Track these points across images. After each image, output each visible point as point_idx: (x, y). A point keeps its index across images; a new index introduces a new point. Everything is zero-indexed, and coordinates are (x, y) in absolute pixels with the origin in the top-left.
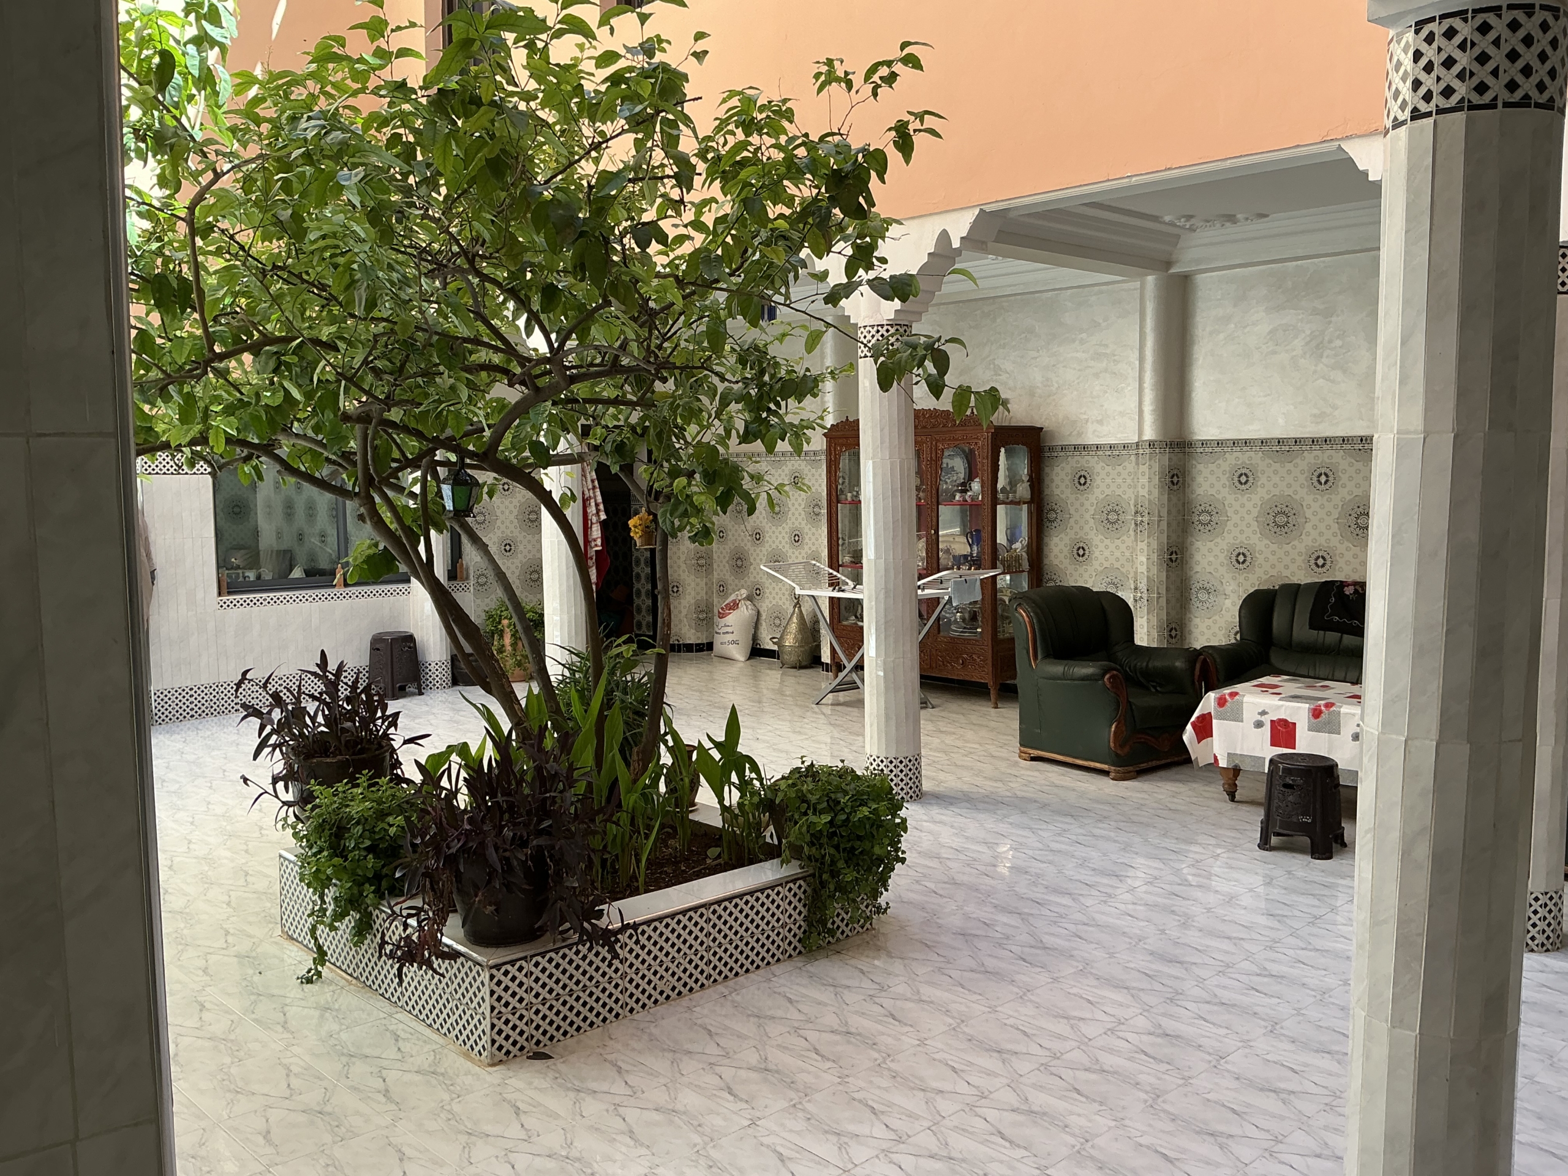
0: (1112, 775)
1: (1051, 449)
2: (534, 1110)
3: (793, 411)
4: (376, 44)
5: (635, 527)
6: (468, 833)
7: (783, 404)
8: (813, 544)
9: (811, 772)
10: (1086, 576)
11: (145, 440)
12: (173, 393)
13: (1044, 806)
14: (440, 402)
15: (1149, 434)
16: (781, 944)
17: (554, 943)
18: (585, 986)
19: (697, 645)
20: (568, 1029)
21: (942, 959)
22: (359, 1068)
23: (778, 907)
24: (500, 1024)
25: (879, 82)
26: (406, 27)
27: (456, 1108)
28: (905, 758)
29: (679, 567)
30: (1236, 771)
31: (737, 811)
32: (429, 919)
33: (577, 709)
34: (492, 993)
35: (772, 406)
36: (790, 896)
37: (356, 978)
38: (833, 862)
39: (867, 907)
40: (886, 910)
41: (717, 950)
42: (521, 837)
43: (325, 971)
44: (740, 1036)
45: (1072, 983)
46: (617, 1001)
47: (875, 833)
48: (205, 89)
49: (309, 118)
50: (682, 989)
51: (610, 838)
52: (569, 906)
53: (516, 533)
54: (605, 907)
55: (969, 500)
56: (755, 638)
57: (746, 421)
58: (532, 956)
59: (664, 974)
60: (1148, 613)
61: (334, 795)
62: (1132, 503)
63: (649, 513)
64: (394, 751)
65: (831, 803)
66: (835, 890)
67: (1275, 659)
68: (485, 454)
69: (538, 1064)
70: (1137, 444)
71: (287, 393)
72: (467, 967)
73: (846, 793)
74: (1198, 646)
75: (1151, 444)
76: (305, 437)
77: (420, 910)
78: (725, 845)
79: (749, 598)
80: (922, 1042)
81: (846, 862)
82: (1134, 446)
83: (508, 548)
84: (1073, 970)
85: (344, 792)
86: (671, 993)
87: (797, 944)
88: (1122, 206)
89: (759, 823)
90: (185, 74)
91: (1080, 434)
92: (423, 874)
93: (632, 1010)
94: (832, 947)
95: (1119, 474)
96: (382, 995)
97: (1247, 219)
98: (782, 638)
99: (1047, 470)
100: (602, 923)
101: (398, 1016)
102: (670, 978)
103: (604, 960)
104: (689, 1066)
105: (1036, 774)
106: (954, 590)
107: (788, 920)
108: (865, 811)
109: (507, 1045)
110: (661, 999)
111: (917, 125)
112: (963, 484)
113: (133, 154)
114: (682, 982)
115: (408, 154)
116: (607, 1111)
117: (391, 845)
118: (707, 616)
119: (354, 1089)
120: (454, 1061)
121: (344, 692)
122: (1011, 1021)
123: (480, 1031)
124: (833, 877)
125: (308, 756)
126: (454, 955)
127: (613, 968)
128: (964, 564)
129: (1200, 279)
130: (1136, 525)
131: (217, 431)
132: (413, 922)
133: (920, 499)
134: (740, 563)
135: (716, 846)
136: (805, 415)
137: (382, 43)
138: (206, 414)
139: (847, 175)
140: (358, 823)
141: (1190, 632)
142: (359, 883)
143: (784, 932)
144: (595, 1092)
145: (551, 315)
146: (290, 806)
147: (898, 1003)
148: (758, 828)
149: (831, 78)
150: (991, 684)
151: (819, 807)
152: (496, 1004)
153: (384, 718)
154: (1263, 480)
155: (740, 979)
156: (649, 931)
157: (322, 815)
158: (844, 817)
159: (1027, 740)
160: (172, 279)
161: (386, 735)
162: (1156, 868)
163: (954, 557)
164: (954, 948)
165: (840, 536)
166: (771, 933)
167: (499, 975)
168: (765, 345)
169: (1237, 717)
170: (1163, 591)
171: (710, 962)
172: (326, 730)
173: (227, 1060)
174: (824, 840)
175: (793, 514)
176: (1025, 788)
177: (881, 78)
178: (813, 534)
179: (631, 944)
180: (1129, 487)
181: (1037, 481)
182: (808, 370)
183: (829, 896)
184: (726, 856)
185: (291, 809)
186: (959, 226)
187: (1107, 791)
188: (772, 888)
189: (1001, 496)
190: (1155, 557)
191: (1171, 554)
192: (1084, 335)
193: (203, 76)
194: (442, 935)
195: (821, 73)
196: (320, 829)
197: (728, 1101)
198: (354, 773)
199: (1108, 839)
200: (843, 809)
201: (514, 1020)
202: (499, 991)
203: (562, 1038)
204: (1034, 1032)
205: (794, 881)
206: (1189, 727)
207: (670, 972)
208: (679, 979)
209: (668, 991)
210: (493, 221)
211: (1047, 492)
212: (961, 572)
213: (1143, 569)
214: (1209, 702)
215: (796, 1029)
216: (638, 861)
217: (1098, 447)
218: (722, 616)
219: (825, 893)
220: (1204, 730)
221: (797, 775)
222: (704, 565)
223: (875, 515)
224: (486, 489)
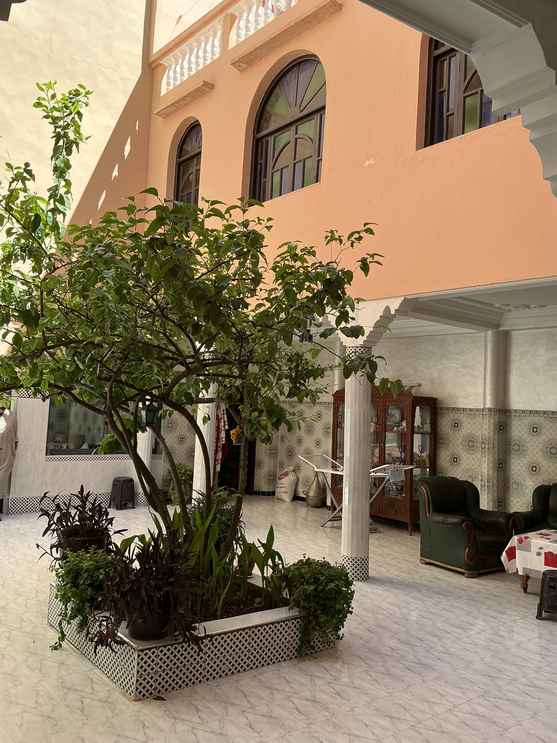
0: (466, 575)
1: (441, 409)
2: (152, 726)
3: (312, 384)
4: (130, 216)
5: (233, 434)
6: (133, 582)
7: (307, 380)
8: (326, 447)
9: (308, 562)
10: (457, 472)
11: (14, 383)
12: (28, 363)
13: (430, 589)
14: (143, 373)
15: (489, 405)
16: (287, 651)
17: (171, 641)
18: (185, 664)
19: (268, 492)
20: (175, 686)
21: (368, 666)
22: (72, 696)
23: (286, 632)
24: (141, 680)
25: (354, 240)
26: (143, 210)
27: (115, 721)
28: (361, 558)
29: (262, 453)
30: (527, 577)
31: (270, 580)
32: (112, 623)
33: (198, 522)
34: (138, 664)
35: (303, 382)
36: (293, 627)
37: (78, 649)
38: (315, 611)
39: (332, 635)
40: (342, 638)
41: (254, 652)
42: (160, 585)
43: (64, 644)
44: (261, 698)
45: (433, 684)
46: (201, 674)
47: (337, 597)
48: (54, 231)
49: (99, 246)
50: (234, 671)
51: (206, 589)
52: (179, 623)
53: (186, 433)
54: (197, 625)
55: (400, 430)
56: (296, 491)
57: (290, 387)
58: (160, 647)
59: (226, 662)
60: (488, 493)
61: (77, 557)
62: (480, 437)
63: (240, 428)
64: (109, 536)
65: (316, 580)
66: (316, 625)
67: (550, 521)
68: (163, 397)
69: (158, 702)
70: (483, 409)
71: (77, 365)
72: (128, 649)
73: (323, 575)
74: (512, 511)
75: (490, 410)
76: (86, 385)
77: (108, 618)
78: (263, 596)
79: (294, 471)
80: (352, 709)
81: (322, 611)
82: (481, 410)
83: (182, 440)
84: (434, 677)
85: (82, 555)
86: (228, 672)
87: (295, 652)
88: (474, 299)
89: (280, 587)
90: (45, 224)
91: (455, 403)
92: (111, 600)
93: (208, 679)
94: (312, 655)
95: (474, 423)
96: (89, 659)
97: (535, 307)
98: (308, 492)
99: (439, 419)
100: (195, 633)
101: (95, 671)
102: (229, 665)
103: (195, 652)
104: (232, 711)
105: (427, 571)
106: (391, 474)
107: (291, 639)
108: (332, 585)
109: (144, 691)
110: (223, 675)
111: (371, 259)
112: (398, 423)
113: (19, 258)
114: (234, 667)
115: (140, 264)
116: (188, 730)
117: (100, 584)
118: (273, 479)
119: (68, 706)
120: (118, 697)
121: (89, 506)
122: (399, 702)
123: (131, 683)
124: (315, 619)
125: (68, 536)
126: (122, 643)
127: (200, 656)
128: (397, 462)
129: (514, 333)
130: (482, 448)
131: (45, 381)
132: (104, 623)
133: (377, 429)
134: (291, 454)
135: (260, 597)
136: (318, 386)
137: (132, 216)
138: (42, 374)
139: (333, 281)
140: (86, 571)
141: (509, 504)
142: (83, 601)
143: (288, 645)
144: (183, 720)
145: (196, 337)
146: (57, 560)
147: (343, 687)
148: (279, 590)
149: (333, 238)
150: (409, 523)
151: (310, 581)
152: (140, 670)
153: (107, 520)
154: (545, 431)
155: (264, 668)
156: (219, 639)
157: (70, 566)
158: (321, 587)
159: (424, 554)
160: (33, 312)
161: (106, 529)
162: (483, 626)
163: (393, 458)
164: (374, 661)
165: (338, 443)
166: (281, 645)
167: (142, 655)
168: (303, 354)
169: (528, 549)
170: (495, 482)
171: (250, 658)
172: (78, 523)
173: (10, 685)
174: (311, 599)
175: (317, 432)
176: (421, 579)
177: (355, 238)
178: (326, 442)
179: (210, 645)
180: (479, 429)
181: (434, 424)
182: (319, 365)
183: (313, 628)
184: (263, 603)
185: (58, 562)
186: (394, 305)
187: (462, 583)
188: (284, 622)
189: (416, 430)
190: (491, 465)
191: (499, 464)
192: (458, 356)
193: (54, 226)
194: (117, 632)
195: (328, 236)
196: (68, 573)
197: (249, 732)
198: (88, 546)
199: (460, 608)
200: (321, 583)
201: (148, 679)
202: (142, 663)
203: (171, 690)
204: (410, 708)
205: (295, 619)
206: (504, 553)
207: (229, 661)
208: (233, 665)
209: (227, 671)
210: (172, 295)
211: (439, 429)
212: (395, 465)
213: (485, 471)
214: (514, 541)
215: (289, 697)
216: (219, 602)
217: (464, 409)
218: (280, 479)
219: (310, 627)
220: (512, 555)
221: (301, 564)
222: (274, 453)
223: (350, 435)
224: (168, 413)
